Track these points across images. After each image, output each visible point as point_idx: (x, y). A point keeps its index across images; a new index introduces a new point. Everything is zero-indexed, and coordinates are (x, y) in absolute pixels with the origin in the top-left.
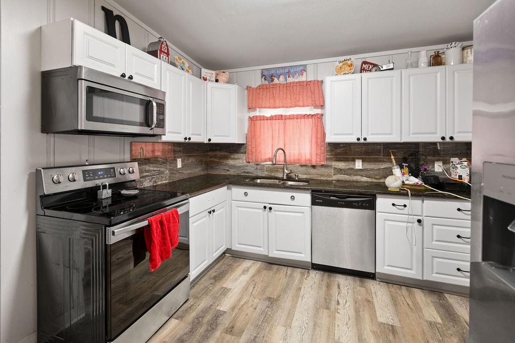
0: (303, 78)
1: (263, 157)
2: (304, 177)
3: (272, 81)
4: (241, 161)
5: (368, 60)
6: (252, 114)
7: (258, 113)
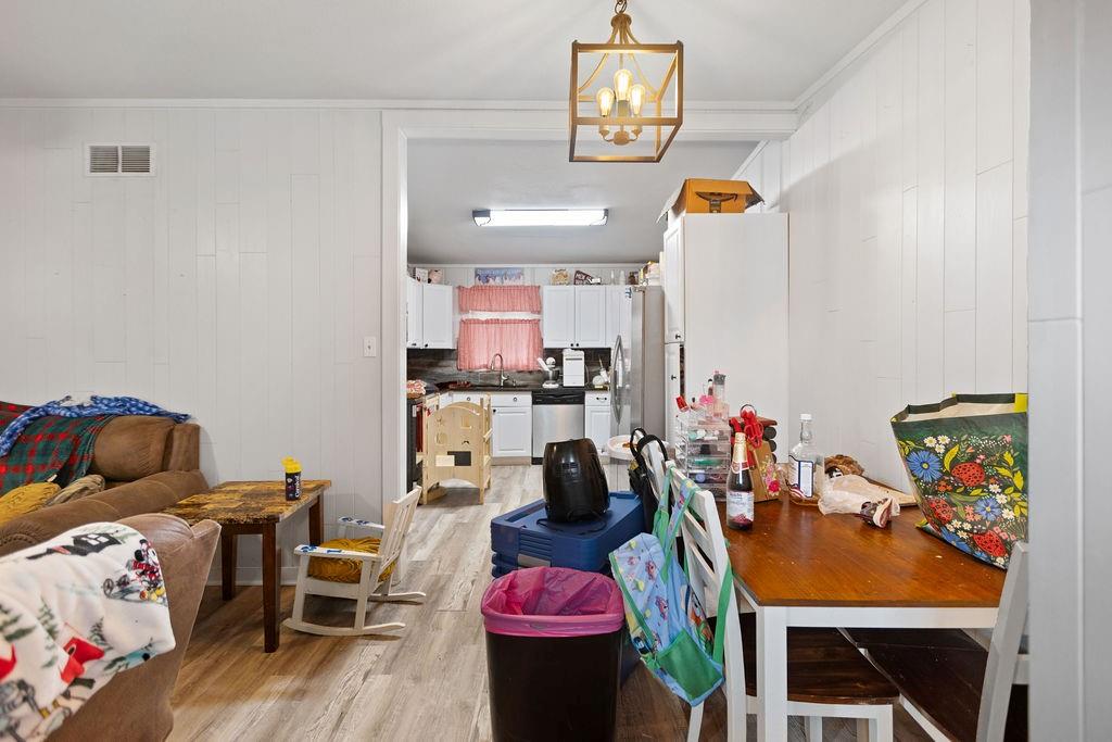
0: (519, 283)
1: (478, 364)
2: (521, 383)
3: (488, 281)
4: (450, 369)
5: (581, 270)
6: (464, 317)
7: (470, 316)
